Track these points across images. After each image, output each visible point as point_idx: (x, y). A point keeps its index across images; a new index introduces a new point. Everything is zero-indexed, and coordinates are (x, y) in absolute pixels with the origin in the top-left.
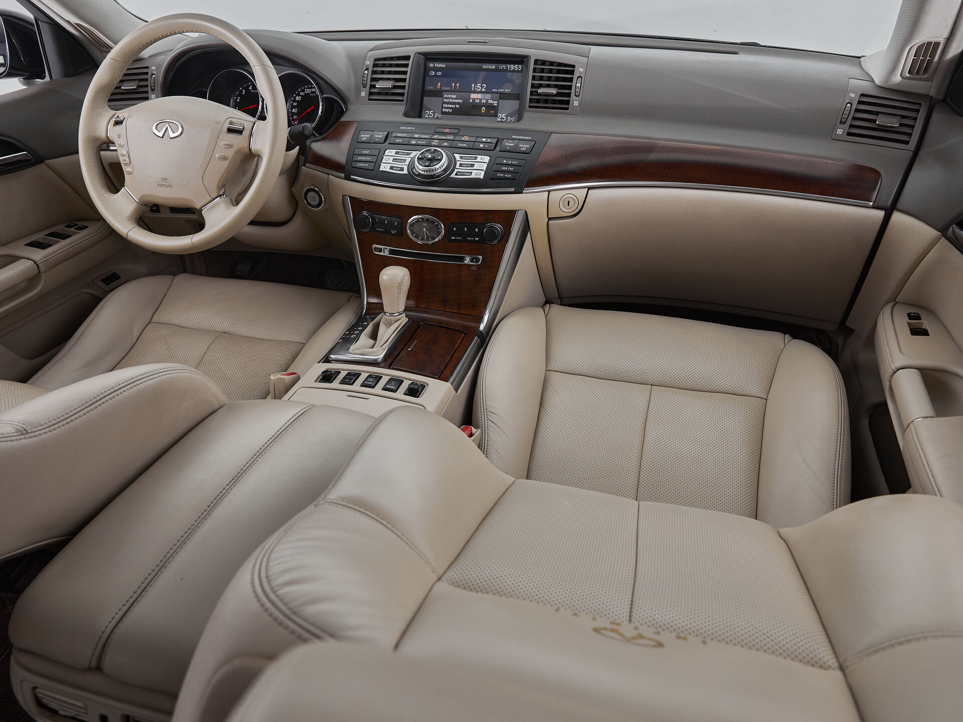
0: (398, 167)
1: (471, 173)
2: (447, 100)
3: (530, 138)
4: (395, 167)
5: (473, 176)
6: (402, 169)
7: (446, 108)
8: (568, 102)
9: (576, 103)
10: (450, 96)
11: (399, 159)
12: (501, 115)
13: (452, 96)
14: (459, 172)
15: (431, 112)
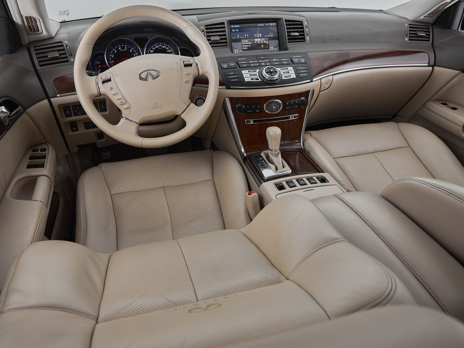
0: (255, 78)
1: (290, 76)
2: (244, 43)
3: (301, 56)
4: (253, 78)
5: (292, 77)
6: (257, 79)
7: (244, 47)
8: (304, 38)
9: (308, 38)
10: (245, 41)
11: (253, 74)
12: (271, 48)
13: (246, 41)
14: (285, 76)
15: (237, 50)
